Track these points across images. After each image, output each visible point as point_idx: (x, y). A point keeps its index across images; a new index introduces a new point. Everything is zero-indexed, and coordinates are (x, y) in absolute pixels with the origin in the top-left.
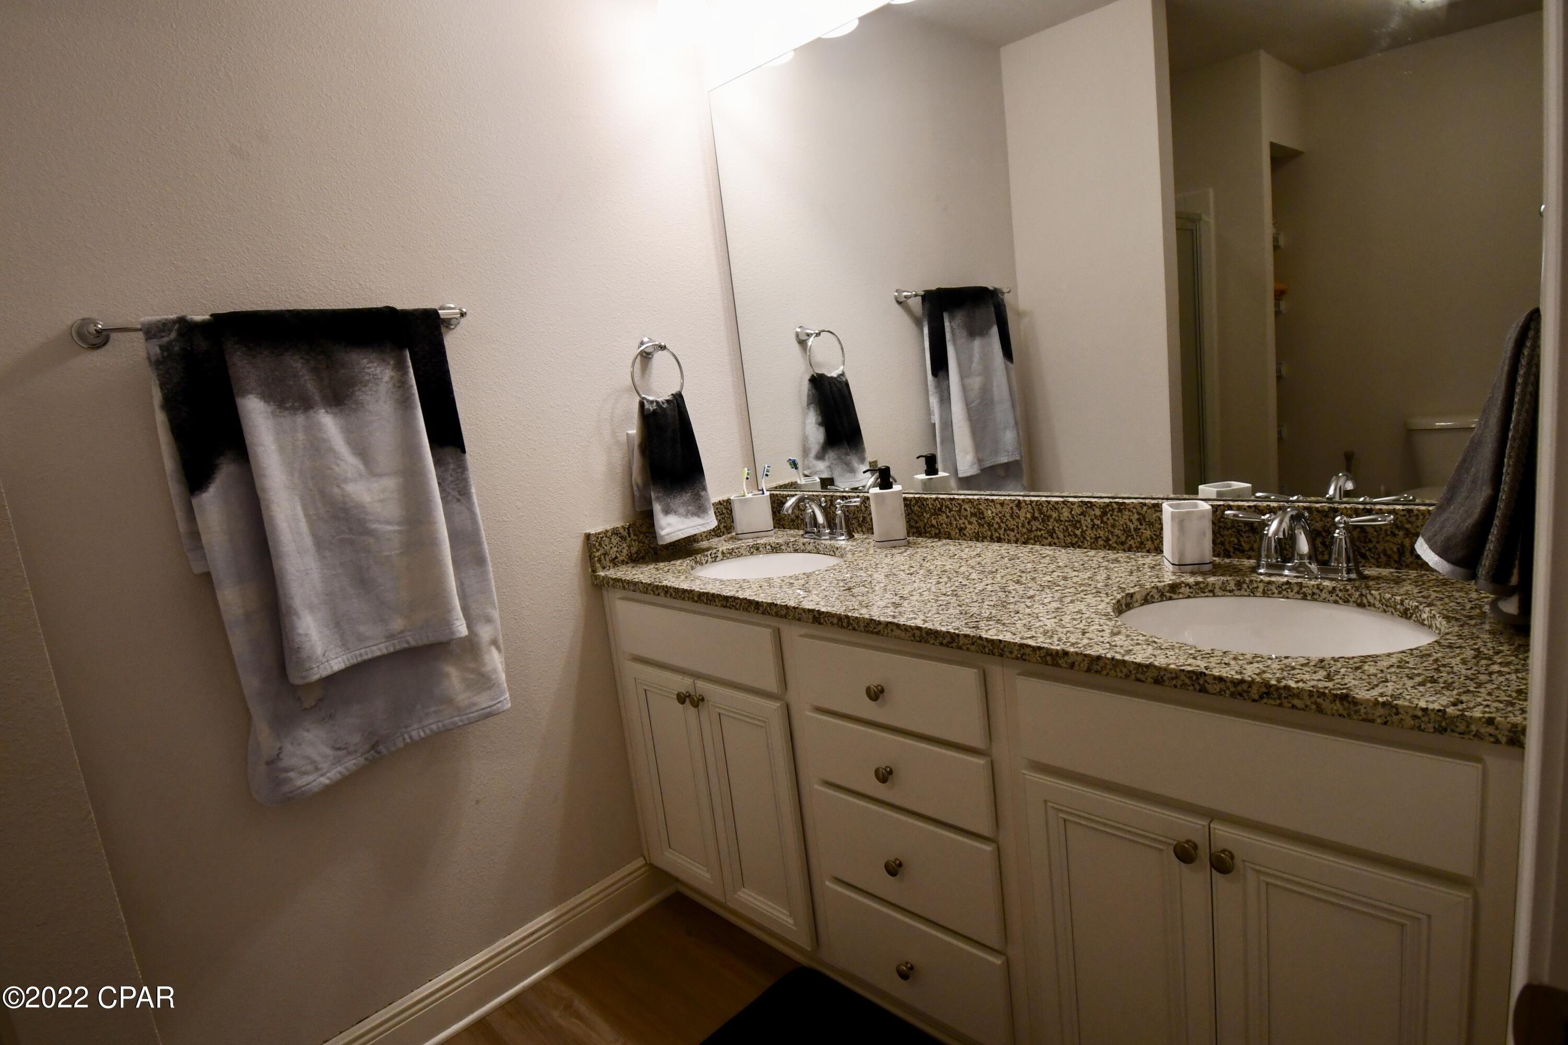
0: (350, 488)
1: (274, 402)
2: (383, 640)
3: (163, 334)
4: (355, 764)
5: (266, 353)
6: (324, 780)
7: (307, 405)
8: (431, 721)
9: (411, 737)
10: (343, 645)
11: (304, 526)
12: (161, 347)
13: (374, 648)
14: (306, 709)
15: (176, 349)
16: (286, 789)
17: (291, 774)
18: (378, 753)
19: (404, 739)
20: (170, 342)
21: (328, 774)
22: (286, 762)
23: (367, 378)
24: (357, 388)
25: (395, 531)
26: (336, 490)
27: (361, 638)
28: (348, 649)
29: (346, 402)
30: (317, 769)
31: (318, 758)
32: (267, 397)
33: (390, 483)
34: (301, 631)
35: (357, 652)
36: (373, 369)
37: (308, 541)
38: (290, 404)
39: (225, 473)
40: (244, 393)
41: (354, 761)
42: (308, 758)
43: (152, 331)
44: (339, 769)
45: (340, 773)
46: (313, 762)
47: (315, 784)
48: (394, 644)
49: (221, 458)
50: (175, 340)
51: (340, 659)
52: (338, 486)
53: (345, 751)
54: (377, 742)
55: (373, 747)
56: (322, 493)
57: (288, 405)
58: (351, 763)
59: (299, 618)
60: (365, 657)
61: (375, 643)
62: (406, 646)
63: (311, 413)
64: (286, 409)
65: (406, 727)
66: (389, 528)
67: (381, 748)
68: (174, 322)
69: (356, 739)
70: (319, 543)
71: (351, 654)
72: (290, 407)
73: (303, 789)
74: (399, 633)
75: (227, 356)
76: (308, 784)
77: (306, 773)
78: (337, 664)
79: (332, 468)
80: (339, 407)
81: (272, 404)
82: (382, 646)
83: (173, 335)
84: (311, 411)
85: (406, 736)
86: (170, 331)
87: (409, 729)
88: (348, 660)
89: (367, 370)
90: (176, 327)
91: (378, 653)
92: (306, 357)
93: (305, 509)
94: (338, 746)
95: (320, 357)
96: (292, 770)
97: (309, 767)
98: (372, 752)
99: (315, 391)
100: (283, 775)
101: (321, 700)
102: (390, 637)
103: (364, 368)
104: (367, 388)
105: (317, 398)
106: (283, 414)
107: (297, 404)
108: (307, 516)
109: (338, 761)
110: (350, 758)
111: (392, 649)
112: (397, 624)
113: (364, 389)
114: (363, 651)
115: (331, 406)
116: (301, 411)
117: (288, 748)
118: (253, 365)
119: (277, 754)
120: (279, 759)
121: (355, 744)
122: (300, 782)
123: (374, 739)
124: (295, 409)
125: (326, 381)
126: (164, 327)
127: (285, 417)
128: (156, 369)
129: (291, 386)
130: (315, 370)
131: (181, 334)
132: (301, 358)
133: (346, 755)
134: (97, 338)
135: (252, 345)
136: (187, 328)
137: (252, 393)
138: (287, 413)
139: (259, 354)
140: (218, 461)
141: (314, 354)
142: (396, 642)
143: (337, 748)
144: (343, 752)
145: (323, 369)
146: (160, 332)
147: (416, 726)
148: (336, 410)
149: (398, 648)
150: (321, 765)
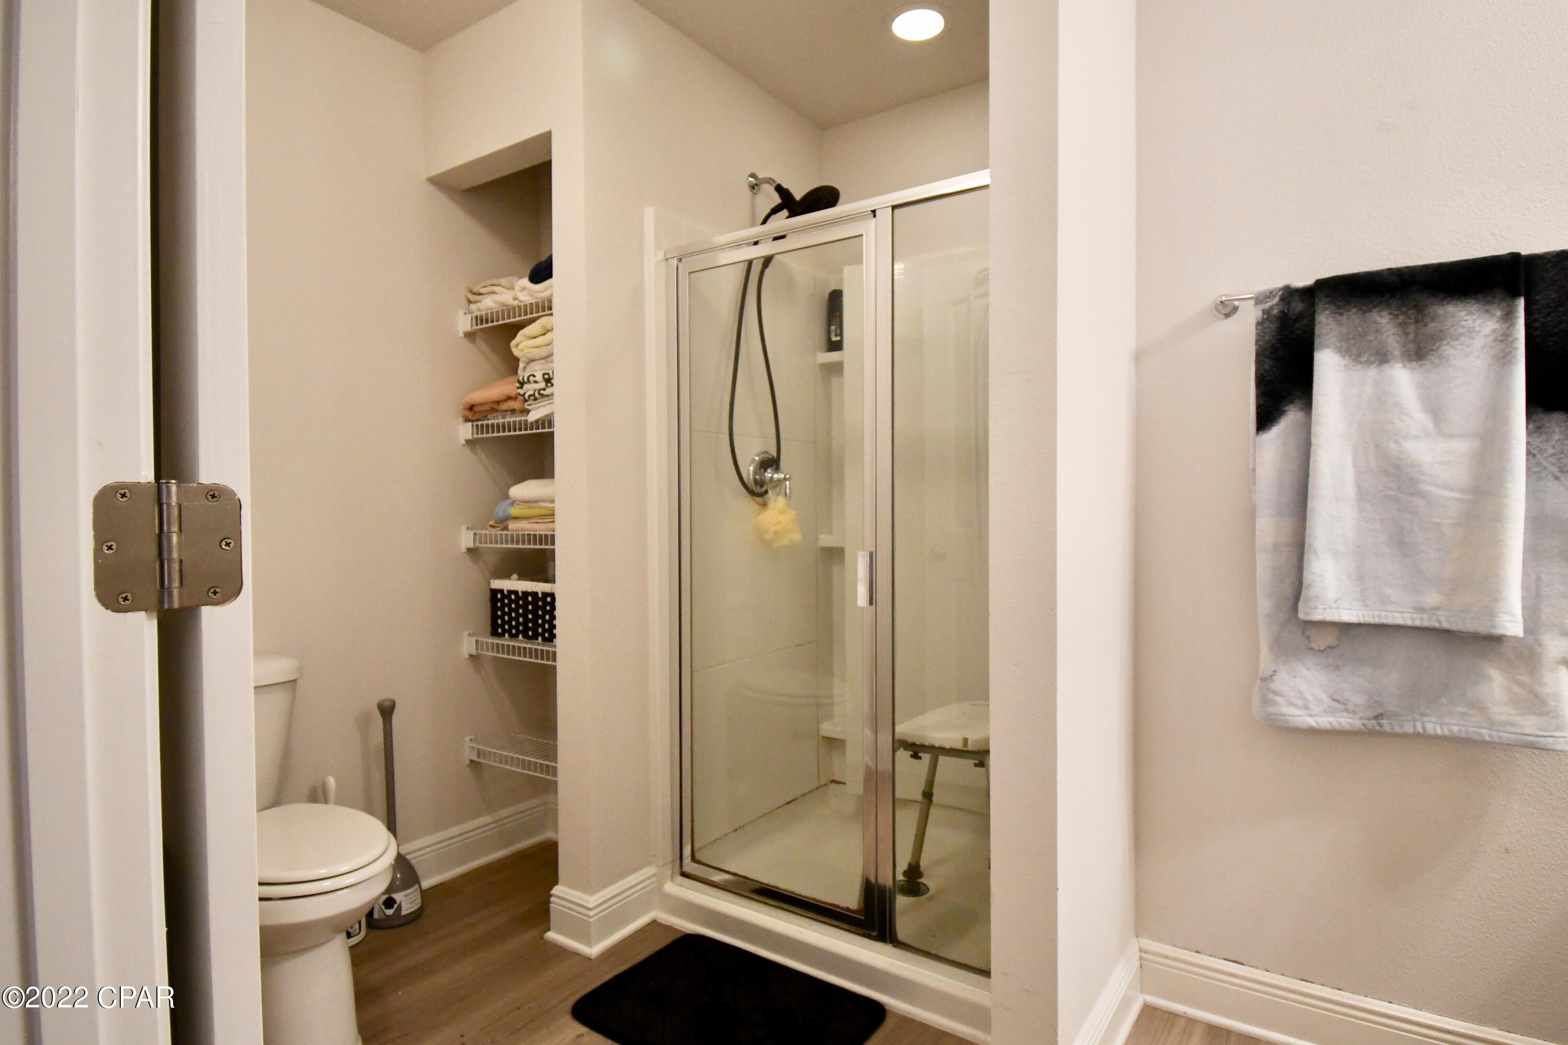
0: (1411, 445)
1: (1350, 356)
2: (1410, 610)
3: (1268, 300)
4: (1349, 724)
5: (1354, 310)
6: (1311, 722)
7: (1382, 358)
8: (1454, 721)
9: (1424, 728)
10: (1363, 601)
11: (1349, 477)
12: (1264, 312)
13: (1397, 615)
14: (1312, 649)
15: (1275, 311)
16: (1272, 709)
17: (1279, 699)
18: (1380, 725)
19: (1415, 727)
20: (1271, 308)
21: (1317, 718)
22: (1276, 685)
23: (1461, 331)
24: (1444, 342)
25: (1458, 500)
26: (1393, 445)
27: (1384, 600)
28: (1366, 606)
29: (1429, 357)
30: (1306, 707)
31: (1310, 698)
32: (1344, 351)
33: (1463, 446)
35: (1377, 613)
36: (1471, 322)
37: (1350, 490)
38: (1365, 359)
39: (1291, 417)
40: (1324, 348)
41: (1350, 720)
42: (1301, 693)
43: (1262, 300)
44: (1331, 719)
45: (1330, 723)
46: (1304, 698)
47: (1300, 719)
48: (1422, 619)
49: (1291, 406)
50: (1277, 304)
51: (1354, 612)
52: (1396, 442)
53: (1344, 706)
54: (1382, 715)
55: (1376, 717)
56: (1377, 446)
57: (1363, 359)
58: (1344, 721)
59: (1317, 559)
60: (1383, 621)
61: (1400, 609)
62: (1436, 625)
63: (1386, 367)
64: (1361, 363)
65: (1422, 715)
66: (1447, 493)
67: (1384, 722)
68: (1280, 289)
69: (1359, 700)
70: (1362, 495)
71: (1371, 613)
72: (1366, 362)
73: (1287, 718)
74: (1430, 609)
75: (1317, 316)
76: (1293, 716)
77: (1294, 706)
78: (1349, 616)
79: (1394, 424)
80: (1420, 363)
81: (1347, 357)
82: (1407, 616)
83: (1276, 300)
84: (1386, 365)
85: (1418, 724)
86: (1274, 296)
87: (1425, 719)
88: (1364, 617)
89: (1463, 323)
90: (1281, 294)
91: (1400, 622)
92: (1396, 313)
93: (1355, 461)
94: (1337, 698)
95: (1410, 312)
96: (1281, 695)
97: (1298, 702)
98: (1374, 722)
99: (1396, 345)
100: (1271, 696)
101: (1331, 647)
102: (1421, 610)
103: (1459, 321)
104: (1458, 342)
105: (1397, 353)
106: (1356, 367)
107: (1372, 359)
108: (1356, 467)
109: (1333, 712)
110: (1345, 714)
111: (1418, 623)
112: (1432, 598)
113: (1453, 343)
114: (1383, 614)
115: (1411, 361)
116: (1375, 365)
117: (1283, 675)
118: (1339, 323)
119: (1271, 676)
120: (1272, 681)
121: (1356, 705)
122: (1286, 710)
123: (1379, 711)
124: (1369, 362)
125: (1411, 336)
126: (1270, 294)
127: (1357, 370)
128: (1256, 329)
129: (1371, 341)
130: (1403, 325)
131: (1282, 299)
132: (1390, 314)
133: (1342, 711)
134: (1227, 309)
135: (1341, 304)
136: (1289, 294)
137: (1329, 348)
138: (1360, 366)
139: (1348, 311)
140: (1287, 408)
141: (1404, 309)
142: (1425, 616)
143: (1334, 700)
144: (1340, 706)
145: (1411, 323)
146: (1266, 298)
147: (1434, 719)
148: (1414, 364)
149: (1426, 624)
150: (1311, 706)
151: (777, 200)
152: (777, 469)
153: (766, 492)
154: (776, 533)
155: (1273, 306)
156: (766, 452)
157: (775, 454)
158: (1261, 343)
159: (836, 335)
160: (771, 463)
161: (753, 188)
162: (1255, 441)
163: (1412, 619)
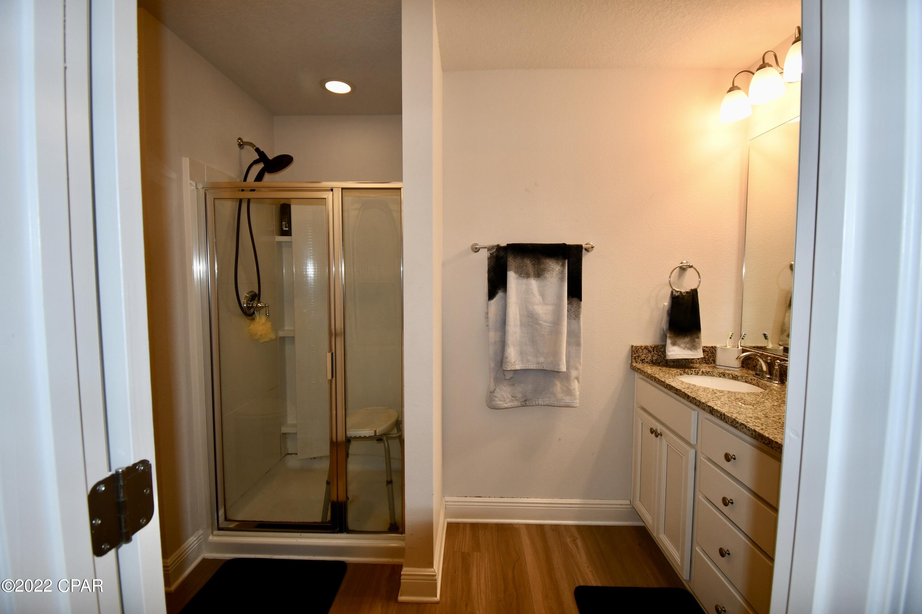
0: (536, 307)
1: (518, 274)
2: (536, 364)
3: (492, 250)
4: (517, 404)
5: (519, 257)
6: (505, 405)
7: (528, 276)
8: (547, 400)
9: (538, 403)
10: (522, 361)
11: (518, 317)
12: (490, 253)
13: (532, 366)
14: (506, 379)
15: (494, 254)
16: (494, 403)
17: (496, 399)
18: (526, 404)
19: (536, 403)
20: (493, 253)
21: (507, 404)
22: (495, 394)
23: (550, 269)
24: (546, 272)
25: (549, 326)
27: (528, 361)
28: (523, 363)
29: (541, 277)
30: (504, 401)
31: (506, 397)
32: (516, 272)
33: (550, 308)
34: (509, 352)
35: (526, 365)
36: (553, 266)
37: (518, 323)
39: (500, 295)
40: (511, 270)
41: (517, 403)
42: (502, 395)
43: (489, 249)
44: (512, 404)
45: (511, 405)
46: (504, 398)
47: (503, 405)
48: (539, 366)
49: (499, 290)
50: (495, 252)
51: (519, 366)
52: (532, 306)
54: (526, 400)
55: (525, 401)
56: (526, 307)
57: (522, 276)
58: (516, 403)
59: (509, 348)
60: (528, 368)
61: (532, 364)
62: (543, 368)
64: (521, 277)
65: (538, 398)
66: (546, 324)
67: (527, 402)
68: (496, 246)
69: (519, 396)
70: (522, 325)
71: (524, 365)
72: (523, 276)
73: (499, 405)
74: (541, 363)
75: (508, 258)
77: (501, 400)
78: (518, 367)
79: (531, 299)
80: (539, 279)
82: (535, 366)
83: (495, 250)
84: (529, 278)
85: (537, 402)
87: (539, 400)
88: (522, 367)
89: (551, 266)
90: (496, 248)
91: (533, 368)
92: (531, 260)
93: (520, 312)
94: (513, 396)
95: (536, 260)
96: (497, 398)
97: (502, 399)
98: (524, 403)
99: (532, 272)
100: (494, 398)
101: (511, 378)
102: (538, 363)
103: (550, 265)
104: (549, 273)
105: (532, 274)
106: (520, 278)
108: (520, 314)
109: (511, 401)
110: (516, 401)
111: (538, 368)
112: (542, 360)
113: (548, 273)
114: (527, 365)
116: (526, 278)
117: (498, 390)
118: (515, 261)
119: (494, 391)
120: (494, 393)
121: (519, 398)
122: (498, 403)
123: (526, 398)
124: (524, 277)
125: (536, 269)
126: (493, 247)
127: (520, 279)
128: (488, 260)
129: (525, 269)
130: (534, 265)
131: (497, 250)
132: (530, 260)
133: (515, 400)
134: (476, 250)
135: (516, 255)
136: (499, 248)
137: (512, 271)
138: (521, 278)
139: (517, 258)
140: (498, 291)
141: (534, 259)
142: (540, 366)
143: (513, 397)
144: (514, 399)
145: (536, 264)
146: (491, 249)
147: (541, 400)
148: (537, 279)
149: (540, 368)
150: (506, 400)
151: (256, 157)
152: (259, 301)
153: (254, 313)
154: (261, 335)
155: (494, 252)
156: (252, 292)
157: (257, 292)
158: (490, 266)
159: (286, 227)
160: (255, 297)
161: (241, 146)
162: (488, 304)
163: (536, 367)
